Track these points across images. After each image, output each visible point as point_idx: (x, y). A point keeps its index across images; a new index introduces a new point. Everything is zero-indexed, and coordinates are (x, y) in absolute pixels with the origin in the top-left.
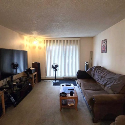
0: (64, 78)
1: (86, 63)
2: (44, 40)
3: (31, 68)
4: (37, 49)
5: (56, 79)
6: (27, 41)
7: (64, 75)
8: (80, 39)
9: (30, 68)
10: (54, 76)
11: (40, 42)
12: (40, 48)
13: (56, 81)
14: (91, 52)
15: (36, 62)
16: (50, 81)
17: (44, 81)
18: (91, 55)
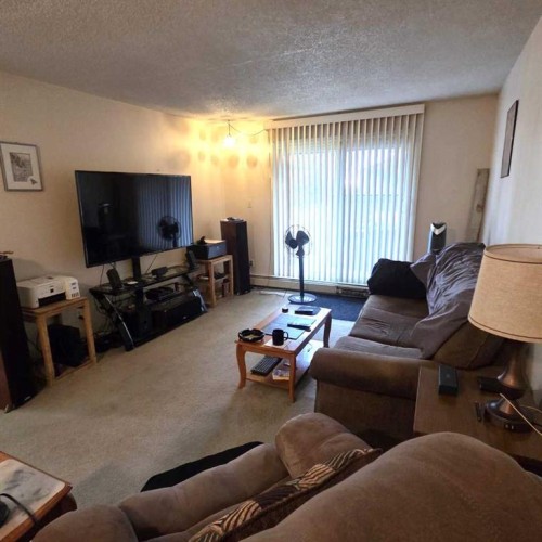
0: (338, 288)
1: (432, 227)
2: (268, 130)
3: (206, 241)
4: (242, 166)
5: (302, 288)
6: (202, 137)
7: (339, 277)
8: (420, 109)
9: (203, 238)
10: (297, 277)
11: (254, 140)
12: (253, 163)
13: (302, 296)
14: (479, 173)
15: (231, 219)
16: (282, 294)
17: (262, 292)
18: (478, 187)
